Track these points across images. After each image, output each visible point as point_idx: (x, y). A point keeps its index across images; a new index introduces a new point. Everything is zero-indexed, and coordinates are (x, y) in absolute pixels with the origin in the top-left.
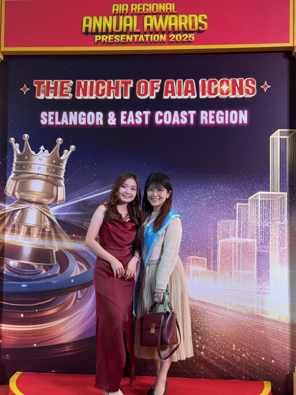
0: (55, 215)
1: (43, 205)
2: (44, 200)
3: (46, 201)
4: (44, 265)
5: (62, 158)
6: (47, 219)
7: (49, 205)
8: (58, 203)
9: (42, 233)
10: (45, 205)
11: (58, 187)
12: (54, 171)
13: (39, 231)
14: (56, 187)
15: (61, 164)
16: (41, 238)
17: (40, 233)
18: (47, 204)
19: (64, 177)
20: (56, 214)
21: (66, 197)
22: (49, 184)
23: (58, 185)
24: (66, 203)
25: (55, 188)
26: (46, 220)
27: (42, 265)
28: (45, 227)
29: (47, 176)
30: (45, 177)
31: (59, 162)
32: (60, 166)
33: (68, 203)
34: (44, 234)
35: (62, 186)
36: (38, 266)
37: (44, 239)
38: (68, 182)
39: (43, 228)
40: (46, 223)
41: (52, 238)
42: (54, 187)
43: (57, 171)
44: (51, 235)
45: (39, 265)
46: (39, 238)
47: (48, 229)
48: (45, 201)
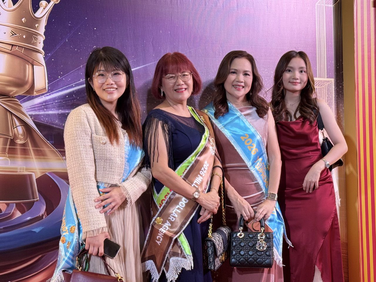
0: (31, 116)
1: (9, 97)
2: (9, 89)
3: (14, 91)
4: (17, 204)
5: (38, 14)
6: (17, 123)
7: (20, 97)
8: (35, 94)
9: (9, 148)
10: (13, 97)
11: (34, 66)
12: (24, 37)
13: (5, 144)
14: (30, 66)
15: (37, 25)
16: (9, 157)
17: (6, 148)
18: (16, 95)
19: (43, 49)
20: (33, 113)
21: (48, 83)
22: (17, 61)
23: (33, 62)
24: (50, 95)
25: (29, 68)
26: (16, 125)
27: (13, 203)
28: (15, 137)
29: (13, 45)
30: (9, 47)
31: (33, 22)
32: (35, 28)
33: (52, 94)
34: (14, 149)
35: (40, 64)
36: (6, 206)
37: (14, 157)
38: (51, 58)
39: (12, 138)
40: (17, 129)
41: (28, 155)
42: (27, 66)
43: (31, 37)
44: (27, 149)
45: (8, 205)
46: (4, 156)
47: (21, 139)
48: (12, 91)
